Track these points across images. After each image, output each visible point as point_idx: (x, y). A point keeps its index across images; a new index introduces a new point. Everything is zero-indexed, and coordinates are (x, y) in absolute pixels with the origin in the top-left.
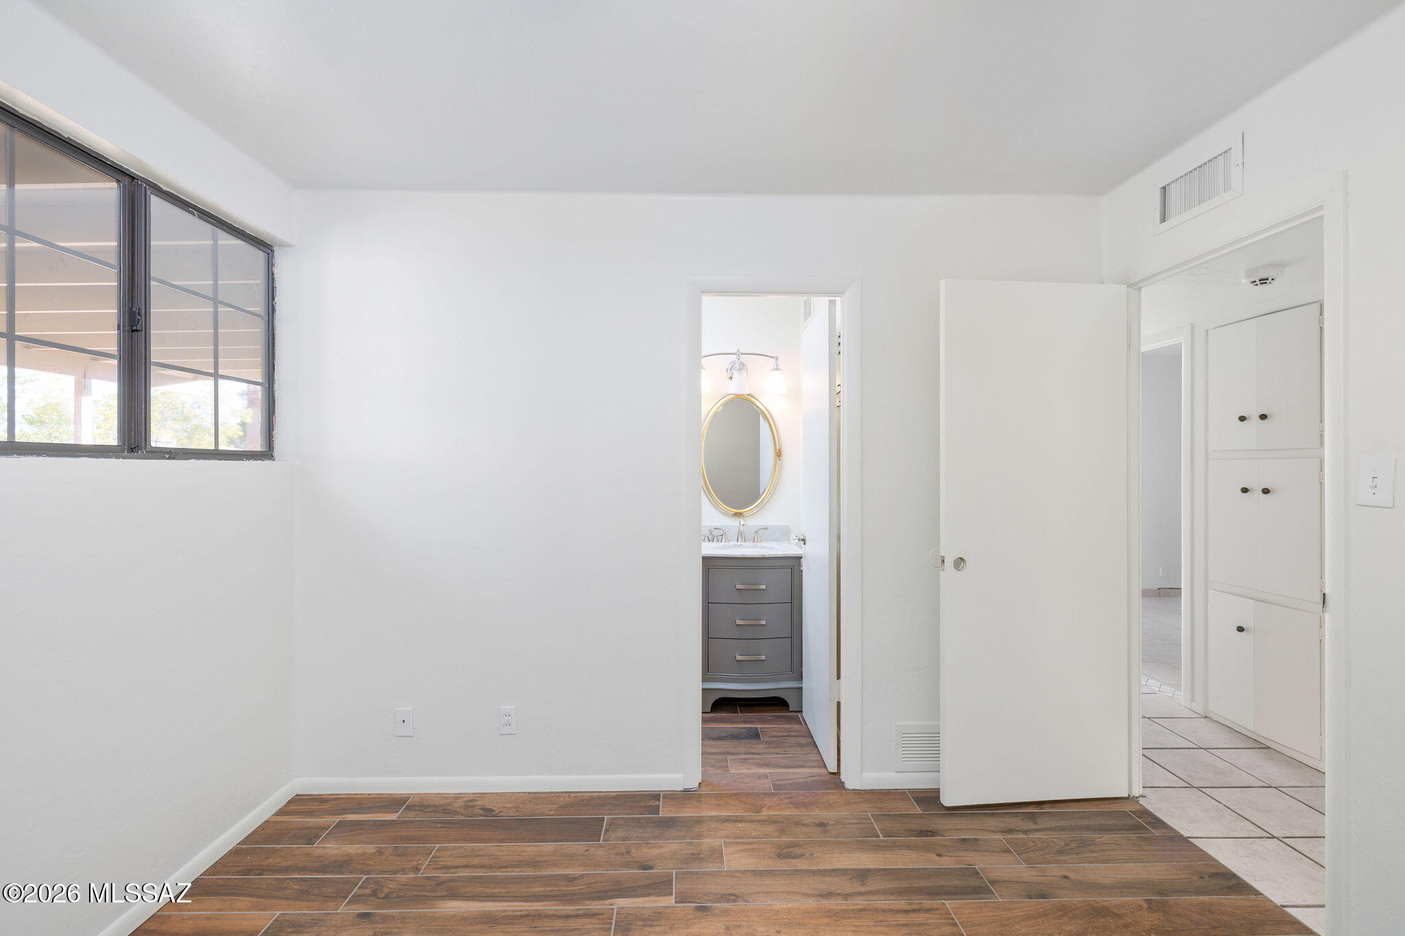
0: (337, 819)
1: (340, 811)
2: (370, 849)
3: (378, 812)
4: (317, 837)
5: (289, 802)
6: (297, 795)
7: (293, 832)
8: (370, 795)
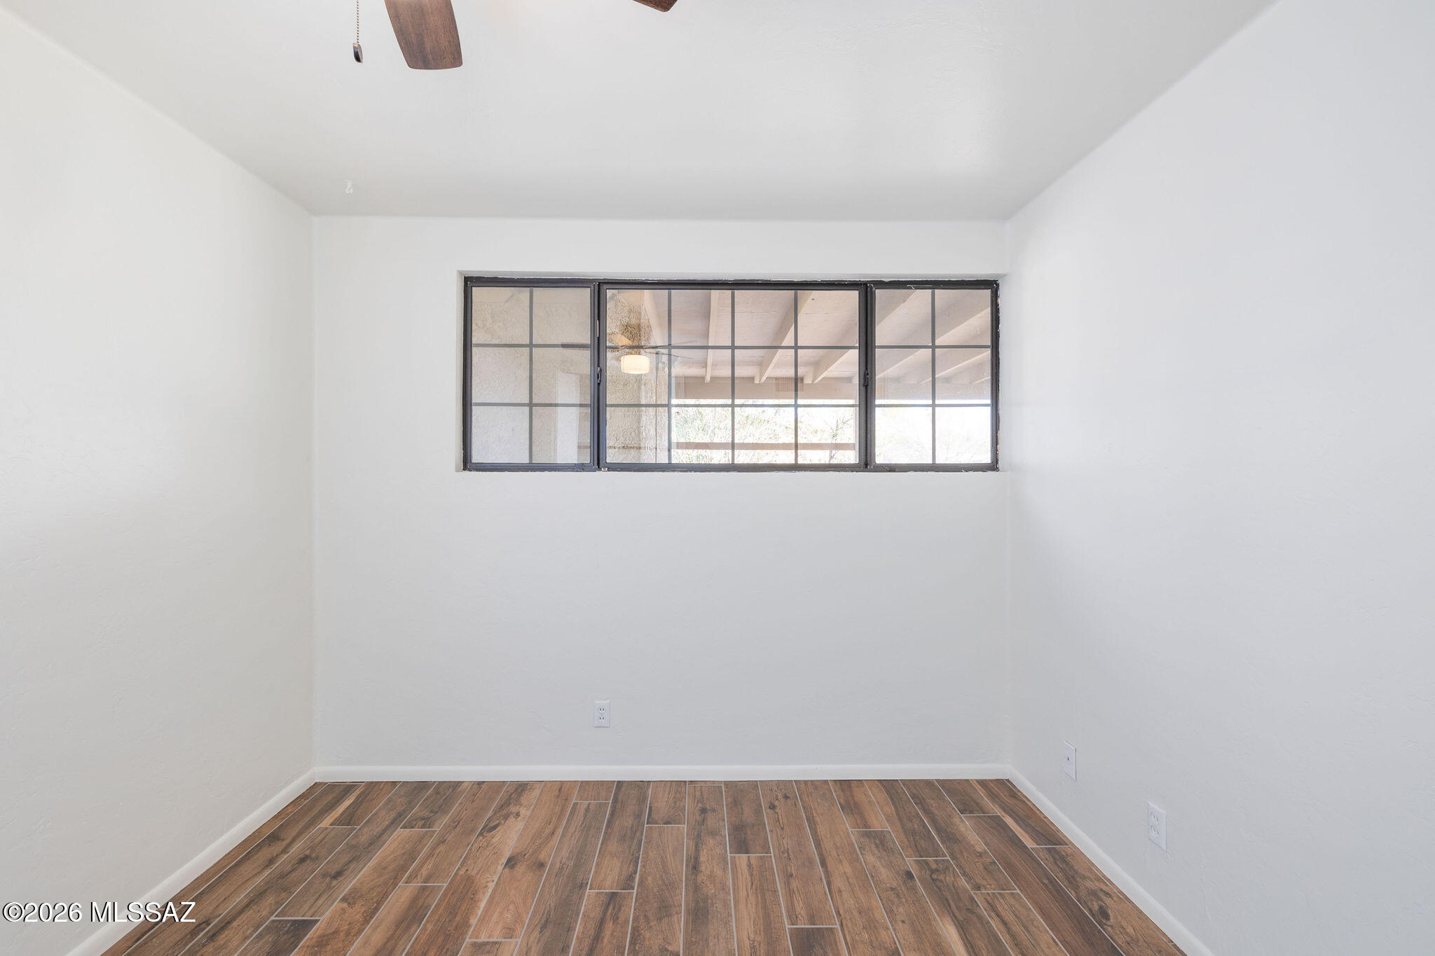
0: (998, 812)
1: (1011, 812)
2: (980, 846)
3: (1027, 832)
4: (971, 812)
5: (997, 781)
6: (1008, 780)
7: (967, 798)
8: (1046, 817)
